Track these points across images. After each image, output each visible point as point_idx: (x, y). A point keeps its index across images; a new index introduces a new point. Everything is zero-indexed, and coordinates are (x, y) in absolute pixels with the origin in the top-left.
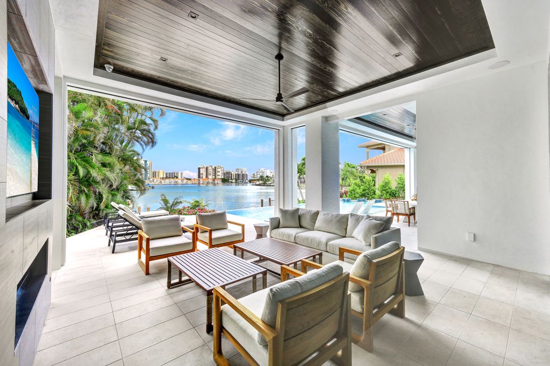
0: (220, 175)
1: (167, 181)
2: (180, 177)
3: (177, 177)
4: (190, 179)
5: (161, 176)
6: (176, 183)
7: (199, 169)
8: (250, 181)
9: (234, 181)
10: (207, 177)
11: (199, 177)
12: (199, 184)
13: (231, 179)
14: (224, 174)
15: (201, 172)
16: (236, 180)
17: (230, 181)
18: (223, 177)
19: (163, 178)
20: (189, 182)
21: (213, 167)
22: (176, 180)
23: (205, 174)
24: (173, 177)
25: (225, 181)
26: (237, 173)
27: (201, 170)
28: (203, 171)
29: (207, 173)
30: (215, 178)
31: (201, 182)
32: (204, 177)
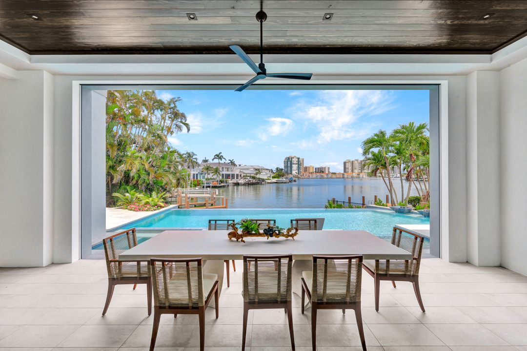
1: (314, 176)
2: (326, 172)
3: (324, 172)
4: (335, 174)
5: (311, 171)
6: (322, 177)
7: (345, 163)
10: (352, 171)
11: (345, 171)
12: (343, 177)
15: (347, 167)
19: (312, 173)
20: (334, 176)
21: (359, 161)
22: (323, 174)
23: (350, 168)
24: (321, 171)
27: (347, 164)
28: (349, 166)
29: (352, 168)
30: (362, 172)
31: (346, 176)
32: (350, 171)
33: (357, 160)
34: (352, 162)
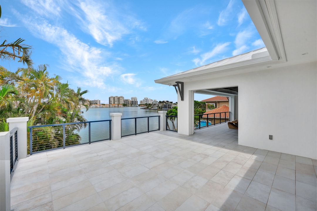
0: (122, 102)
2: (98, 103)
3: (97, 104)
4: (104, 105)
6: (96, 107)
7: (110, 98)
8: (139, 105)
9: (130, 105)
11: (110, 103)
12: (109, 107)
13: (128, 104)
14: (124, 101)
15: (111, 100)
16: (131, 105)
17: (128, 105)
18: (123, 103)
22: (96, 105)
24: (95, 103)
25: (125, 105)
26: (132, 100)
29: (114, 101)
30: (119, 104)
31: (111, 106)
32: (113, 103)
33: (117, 97)
34: (114, 97)
